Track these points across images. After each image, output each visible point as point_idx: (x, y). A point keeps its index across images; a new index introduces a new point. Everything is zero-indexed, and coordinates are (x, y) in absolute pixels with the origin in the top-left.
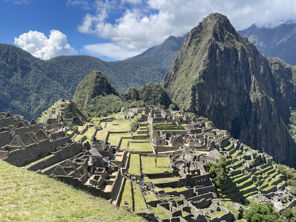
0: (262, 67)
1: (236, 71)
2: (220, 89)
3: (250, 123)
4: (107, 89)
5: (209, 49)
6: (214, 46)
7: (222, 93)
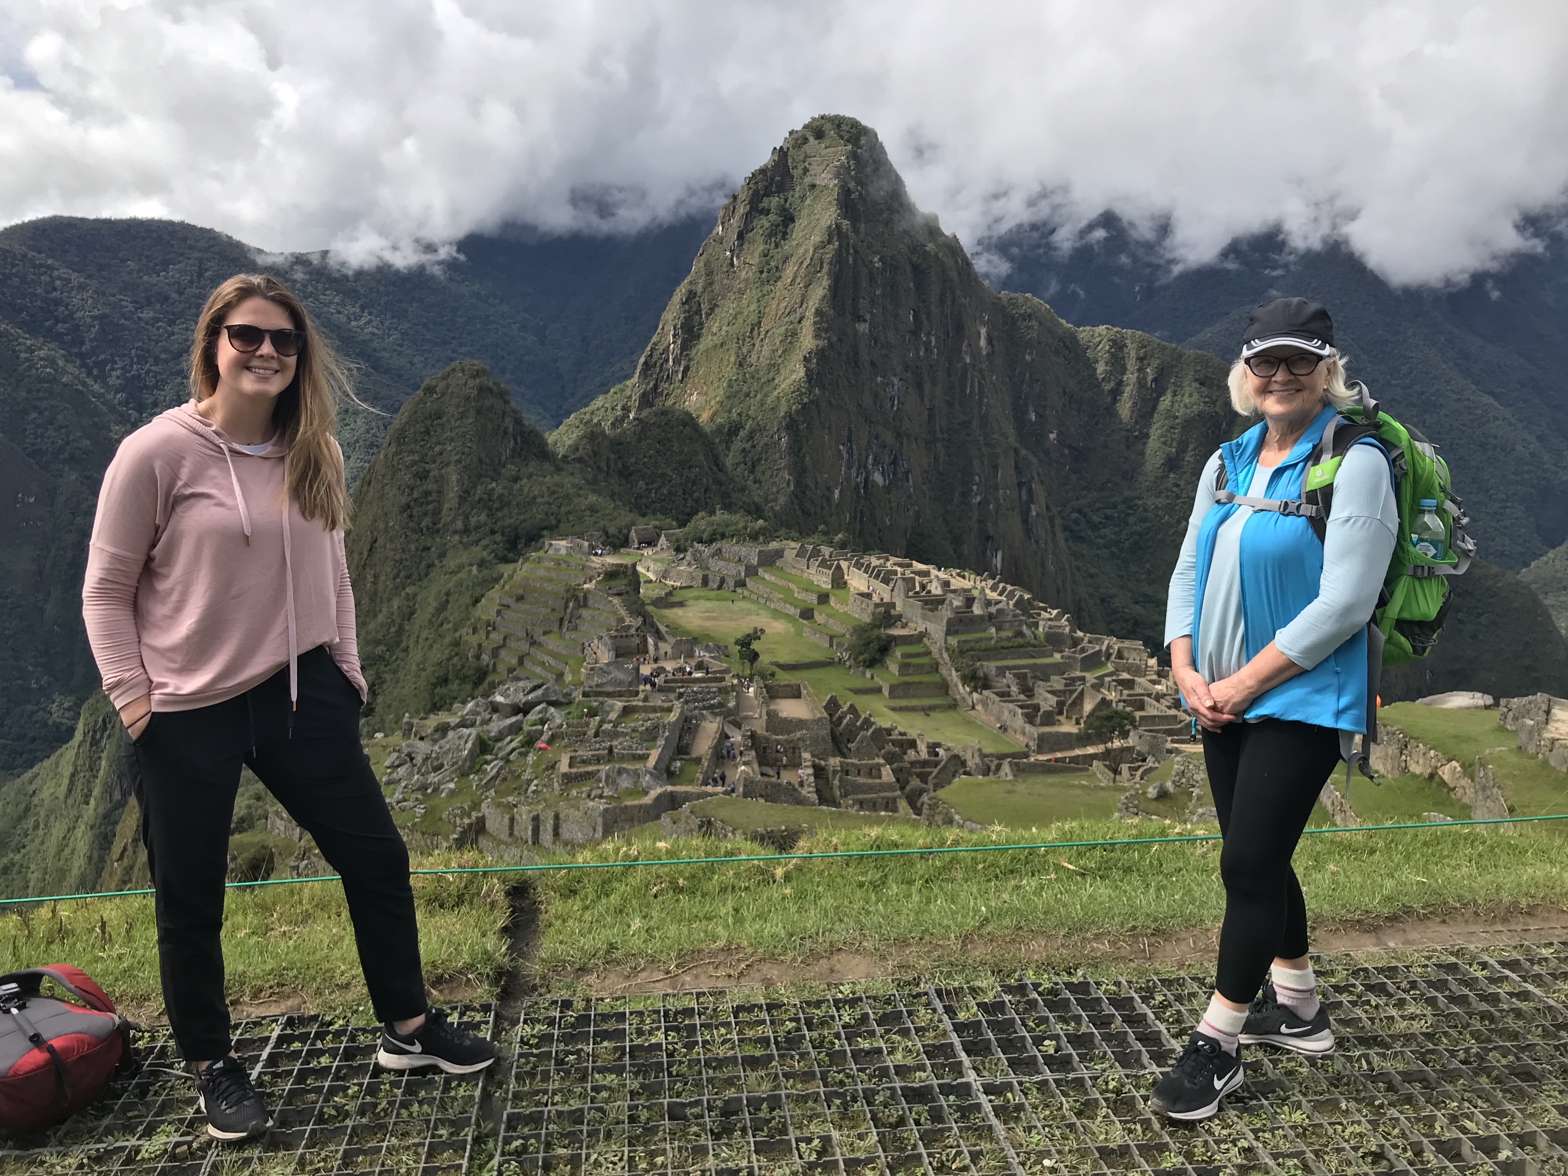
0: (983, 331)
1: (917, 350)
2: (871, 422)
3: (966, 549)
4: (515, 440)
5: (831, 263)
6: (848, 253)
7: (877, 438)
